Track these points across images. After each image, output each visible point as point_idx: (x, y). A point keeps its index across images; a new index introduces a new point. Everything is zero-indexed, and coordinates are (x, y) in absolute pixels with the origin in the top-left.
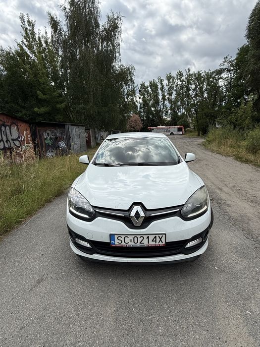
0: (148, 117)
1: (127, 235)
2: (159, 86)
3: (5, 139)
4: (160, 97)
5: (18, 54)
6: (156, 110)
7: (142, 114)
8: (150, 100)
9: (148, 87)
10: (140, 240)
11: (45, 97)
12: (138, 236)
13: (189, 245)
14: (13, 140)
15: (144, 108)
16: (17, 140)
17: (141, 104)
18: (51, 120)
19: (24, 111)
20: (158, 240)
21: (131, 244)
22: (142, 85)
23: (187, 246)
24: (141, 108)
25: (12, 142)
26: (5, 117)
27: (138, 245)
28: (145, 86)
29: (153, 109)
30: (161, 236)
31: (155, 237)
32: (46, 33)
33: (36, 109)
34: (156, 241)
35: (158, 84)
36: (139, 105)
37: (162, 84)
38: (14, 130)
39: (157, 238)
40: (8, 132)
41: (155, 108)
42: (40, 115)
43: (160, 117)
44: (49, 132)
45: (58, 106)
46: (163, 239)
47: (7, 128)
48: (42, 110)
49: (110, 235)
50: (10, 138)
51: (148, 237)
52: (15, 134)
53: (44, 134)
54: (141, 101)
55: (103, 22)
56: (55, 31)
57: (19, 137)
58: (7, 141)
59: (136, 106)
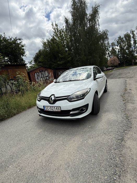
0: (123, 56)
1: (48, 106)
2: (132, 35)
3: (43, 77)
4: (132, 42)
5: (52, 40)
6: (129, 51)
7: (120, 55)
8: (125, 45)
9: (123, 38)
10: (52, 108)
11: (62, 56)
12: (51, 107)
13: (71, 113)
14: (46, 77)
15: (121, 52)
16: (47, 76)
17: (119, 49)
18: (65, 66)
19: (55, 64)
20: (58, 109)
21: (50, 110)
22: (119, 38)
23: (70, 113)
24: (118, 52)
25: (45, 78)
26: (43, 68)
27: (52, 110)
28: (121, 38)
29: (127, 51)
30: (59, 107)
31: (57, 108)
32: (63, 27)
33: (59, 62)
34: (57, 109)
35: (130, 34)
36: (117, 50)
37: (133, 34)
38: (46, 73)
39: (58, 108)
40: (44, 73)
41: (129, 50)
42: (61, 65)
43: (133, 55)
44: (61, 72)
45: (68, 59)
46: (60, 109)
47: (44, 72)
48: (61, 62)
49: (43, 106)
50: (45, 76)
51: (54, 108)
52: (47, 74)
53: (59, 73)
54: (118, 48)
55: (89, 12)
56: (67, 24)
57: (48, 75)
58: (44, 78)
59: (116, 51)
